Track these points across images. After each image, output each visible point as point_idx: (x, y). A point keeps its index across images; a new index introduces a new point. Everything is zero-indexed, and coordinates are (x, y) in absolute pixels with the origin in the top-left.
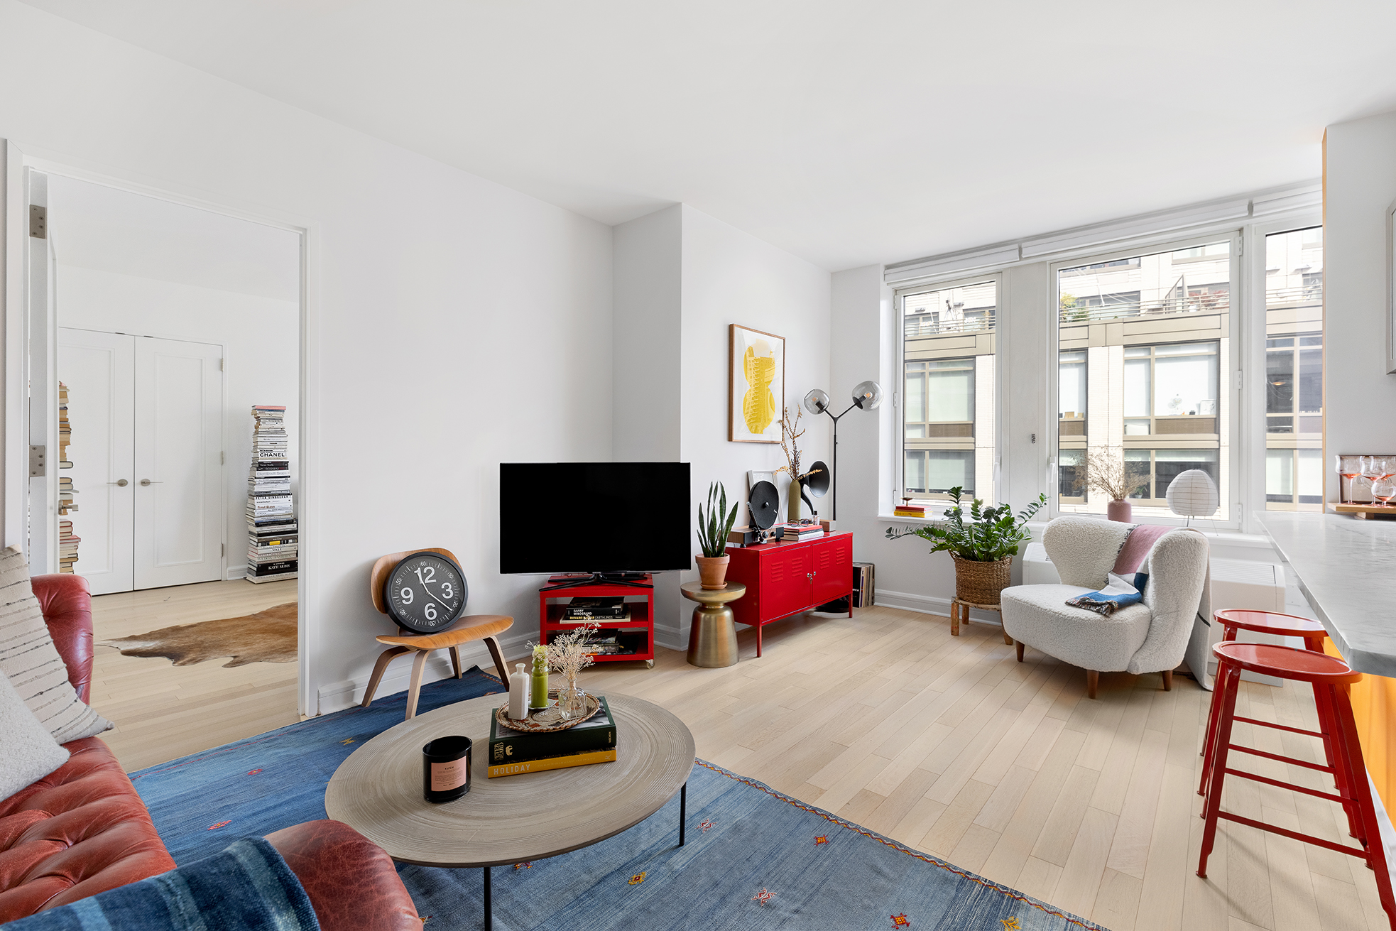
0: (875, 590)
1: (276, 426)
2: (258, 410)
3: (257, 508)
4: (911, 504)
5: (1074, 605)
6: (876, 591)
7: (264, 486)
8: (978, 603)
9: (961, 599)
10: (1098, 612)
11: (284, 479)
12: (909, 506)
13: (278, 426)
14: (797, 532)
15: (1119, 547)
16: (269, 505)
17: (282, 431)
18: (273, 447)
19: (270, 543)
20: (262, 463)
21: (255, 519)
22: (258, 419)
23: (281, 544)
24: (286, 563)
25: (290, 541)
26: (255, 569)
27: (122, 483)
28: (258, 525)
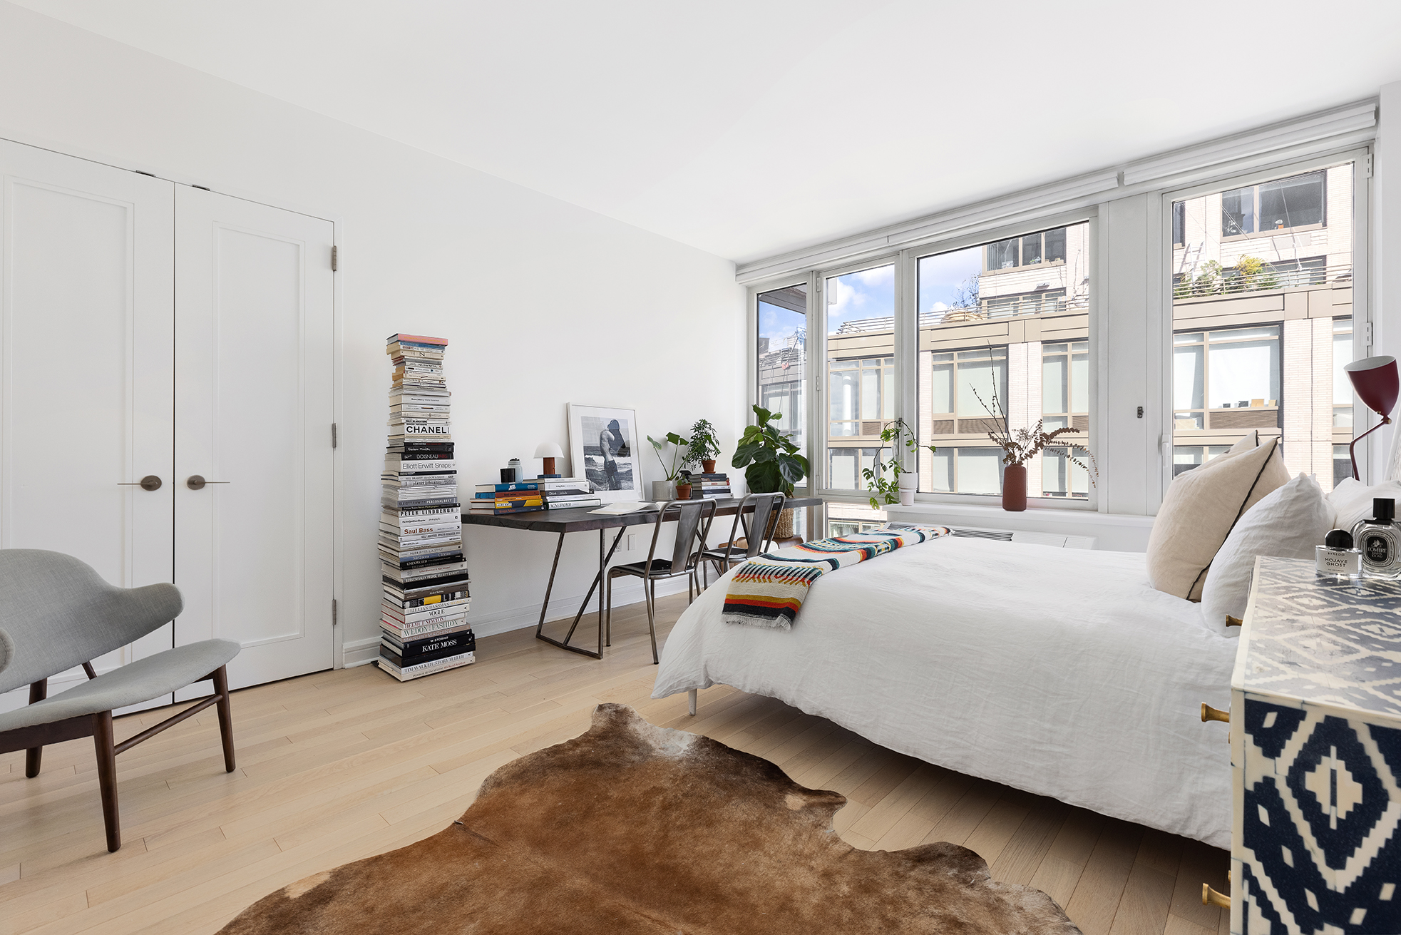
1: (431, 375)
2: (403, 342)
3: (402, 533)
7: (411, 490)
11: (446, 476)
13: (433, 375)
16: (424, 527)
17: (441, 386)
18: (426, 415)
19: (426, 600)
20: (410, 445)
21: (401, 555)
22: (399, 361)
23: (442, 601)
24: (451, 637)
25: (458, 594)
26: (400, 652)
27: (151, 484)
28: (405, 566)
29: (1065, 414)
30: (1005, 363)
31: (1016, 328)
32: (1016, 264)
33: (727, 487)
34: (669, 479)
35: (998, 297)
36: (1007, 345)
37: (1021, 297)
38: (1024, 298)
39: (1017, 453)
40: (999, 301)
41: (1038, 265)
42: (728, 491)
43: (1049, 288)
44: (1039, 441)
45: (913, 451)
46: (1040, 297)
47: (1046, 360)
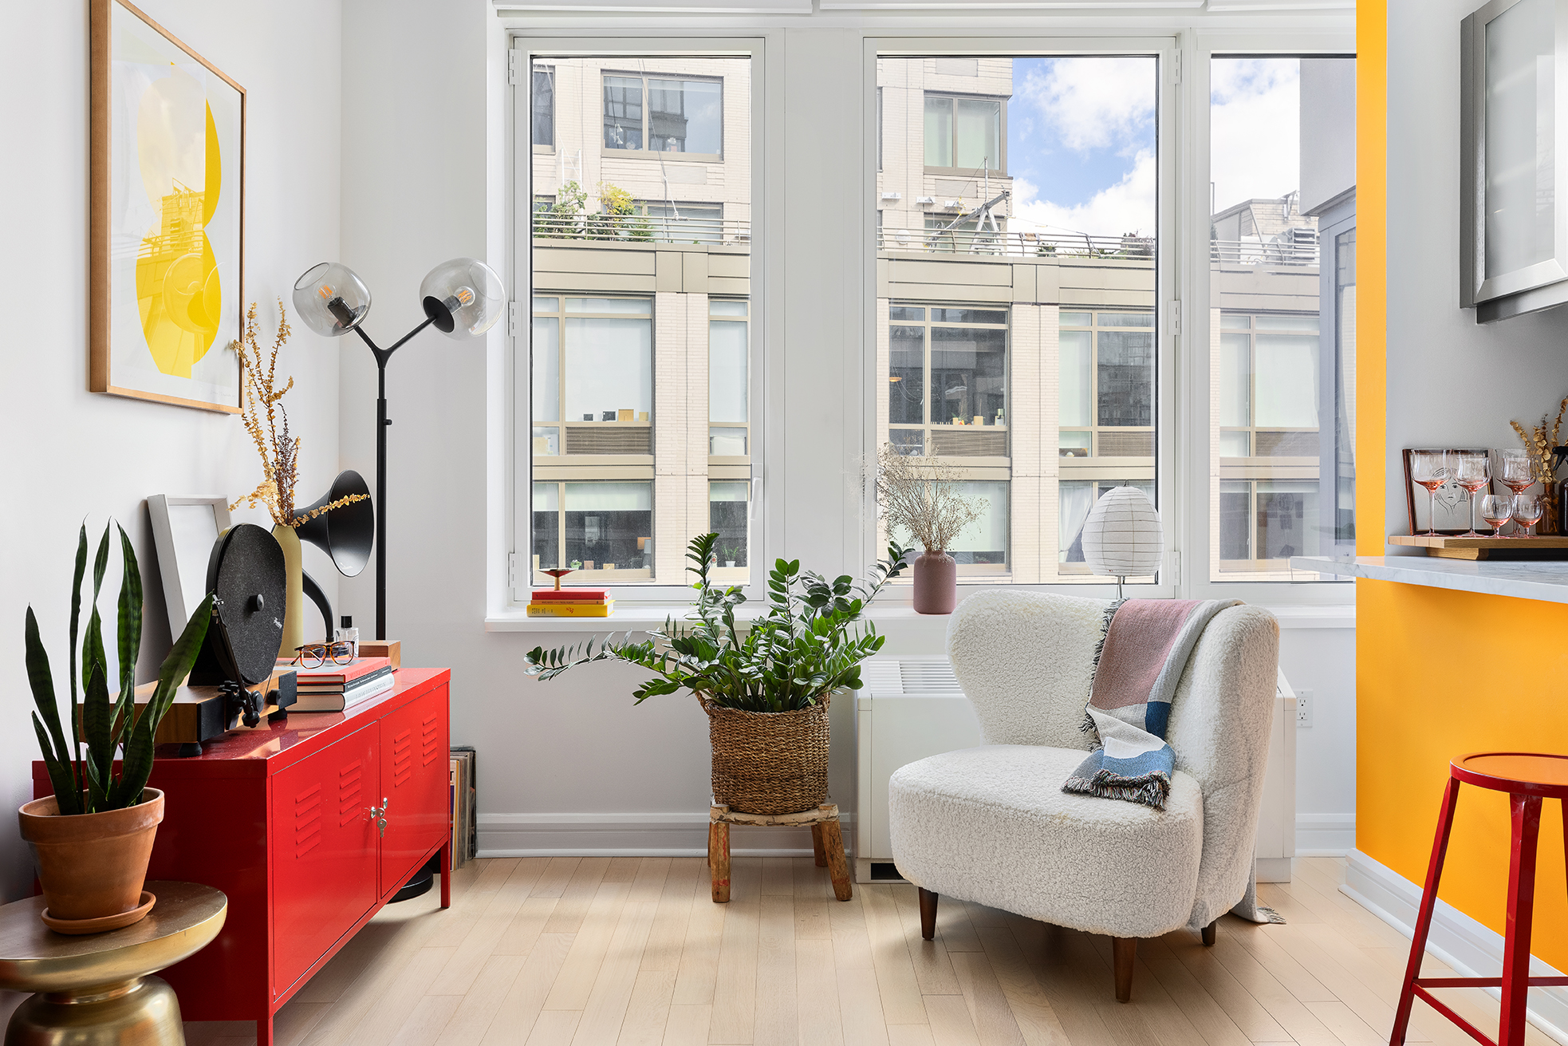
0: (478, 815)
4: (568, 584)
5: (1086, 793)
6: (482, 818)
8: (775, 813)
9: (732, 809)
10: (1140, 801)
12: (562, 589)
14: (338, 685)
15: (1094, 649)
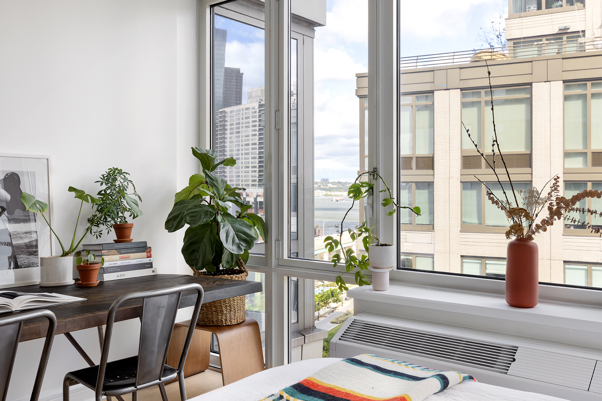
29: (585, 151)
30: (529, 101)
31: (539, 68)
32: (539, 7)
33: (147, 260)
34: (65, 254)
35: (524, 38)
36: (531, 84)
37: (544, 39)
38: (547, 40)
39: (525, 223)
40: (524, 42)
41: (560, 9)
42: (150, 265)
43: (569, 31)
44: (555, 207)
45: (391, 214)
46: (562, 38)
47: (566, 98)
